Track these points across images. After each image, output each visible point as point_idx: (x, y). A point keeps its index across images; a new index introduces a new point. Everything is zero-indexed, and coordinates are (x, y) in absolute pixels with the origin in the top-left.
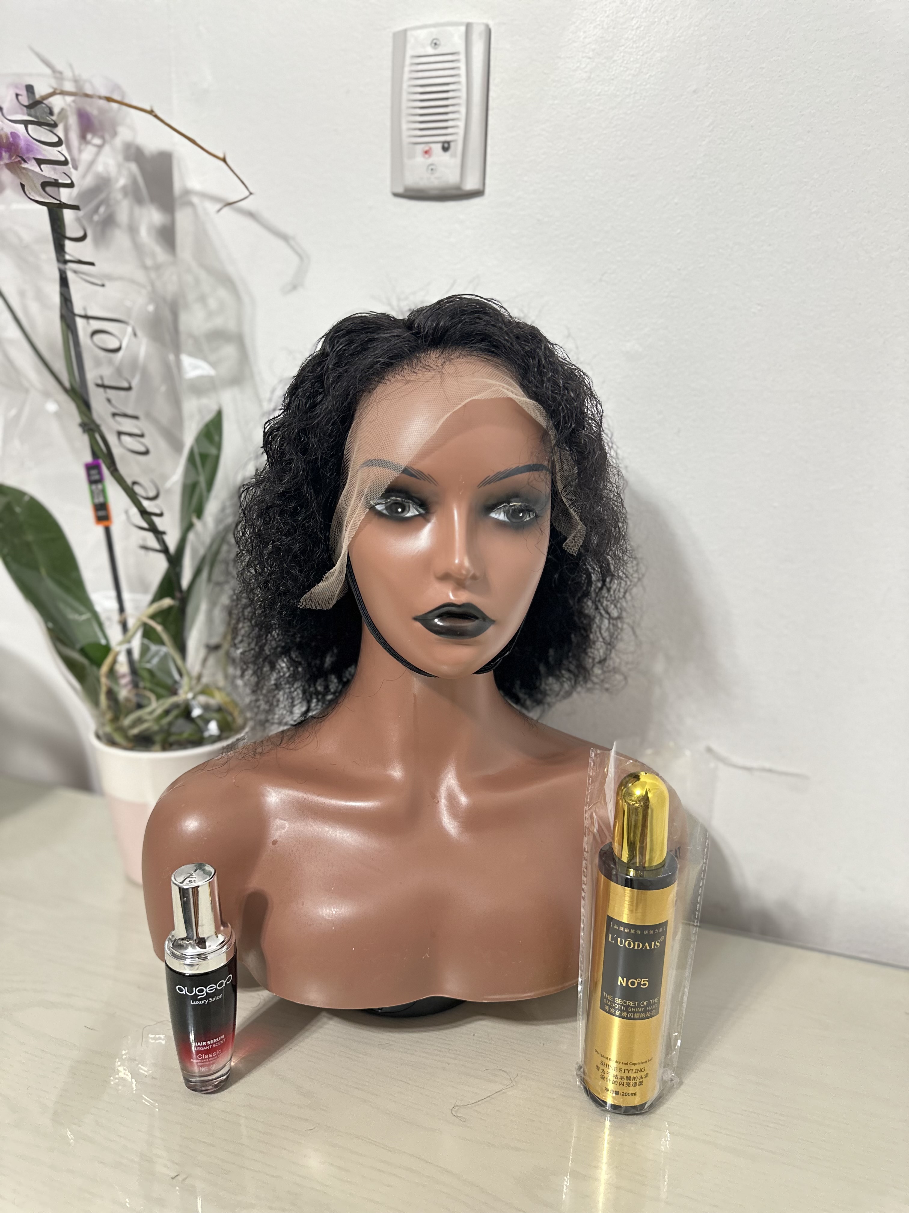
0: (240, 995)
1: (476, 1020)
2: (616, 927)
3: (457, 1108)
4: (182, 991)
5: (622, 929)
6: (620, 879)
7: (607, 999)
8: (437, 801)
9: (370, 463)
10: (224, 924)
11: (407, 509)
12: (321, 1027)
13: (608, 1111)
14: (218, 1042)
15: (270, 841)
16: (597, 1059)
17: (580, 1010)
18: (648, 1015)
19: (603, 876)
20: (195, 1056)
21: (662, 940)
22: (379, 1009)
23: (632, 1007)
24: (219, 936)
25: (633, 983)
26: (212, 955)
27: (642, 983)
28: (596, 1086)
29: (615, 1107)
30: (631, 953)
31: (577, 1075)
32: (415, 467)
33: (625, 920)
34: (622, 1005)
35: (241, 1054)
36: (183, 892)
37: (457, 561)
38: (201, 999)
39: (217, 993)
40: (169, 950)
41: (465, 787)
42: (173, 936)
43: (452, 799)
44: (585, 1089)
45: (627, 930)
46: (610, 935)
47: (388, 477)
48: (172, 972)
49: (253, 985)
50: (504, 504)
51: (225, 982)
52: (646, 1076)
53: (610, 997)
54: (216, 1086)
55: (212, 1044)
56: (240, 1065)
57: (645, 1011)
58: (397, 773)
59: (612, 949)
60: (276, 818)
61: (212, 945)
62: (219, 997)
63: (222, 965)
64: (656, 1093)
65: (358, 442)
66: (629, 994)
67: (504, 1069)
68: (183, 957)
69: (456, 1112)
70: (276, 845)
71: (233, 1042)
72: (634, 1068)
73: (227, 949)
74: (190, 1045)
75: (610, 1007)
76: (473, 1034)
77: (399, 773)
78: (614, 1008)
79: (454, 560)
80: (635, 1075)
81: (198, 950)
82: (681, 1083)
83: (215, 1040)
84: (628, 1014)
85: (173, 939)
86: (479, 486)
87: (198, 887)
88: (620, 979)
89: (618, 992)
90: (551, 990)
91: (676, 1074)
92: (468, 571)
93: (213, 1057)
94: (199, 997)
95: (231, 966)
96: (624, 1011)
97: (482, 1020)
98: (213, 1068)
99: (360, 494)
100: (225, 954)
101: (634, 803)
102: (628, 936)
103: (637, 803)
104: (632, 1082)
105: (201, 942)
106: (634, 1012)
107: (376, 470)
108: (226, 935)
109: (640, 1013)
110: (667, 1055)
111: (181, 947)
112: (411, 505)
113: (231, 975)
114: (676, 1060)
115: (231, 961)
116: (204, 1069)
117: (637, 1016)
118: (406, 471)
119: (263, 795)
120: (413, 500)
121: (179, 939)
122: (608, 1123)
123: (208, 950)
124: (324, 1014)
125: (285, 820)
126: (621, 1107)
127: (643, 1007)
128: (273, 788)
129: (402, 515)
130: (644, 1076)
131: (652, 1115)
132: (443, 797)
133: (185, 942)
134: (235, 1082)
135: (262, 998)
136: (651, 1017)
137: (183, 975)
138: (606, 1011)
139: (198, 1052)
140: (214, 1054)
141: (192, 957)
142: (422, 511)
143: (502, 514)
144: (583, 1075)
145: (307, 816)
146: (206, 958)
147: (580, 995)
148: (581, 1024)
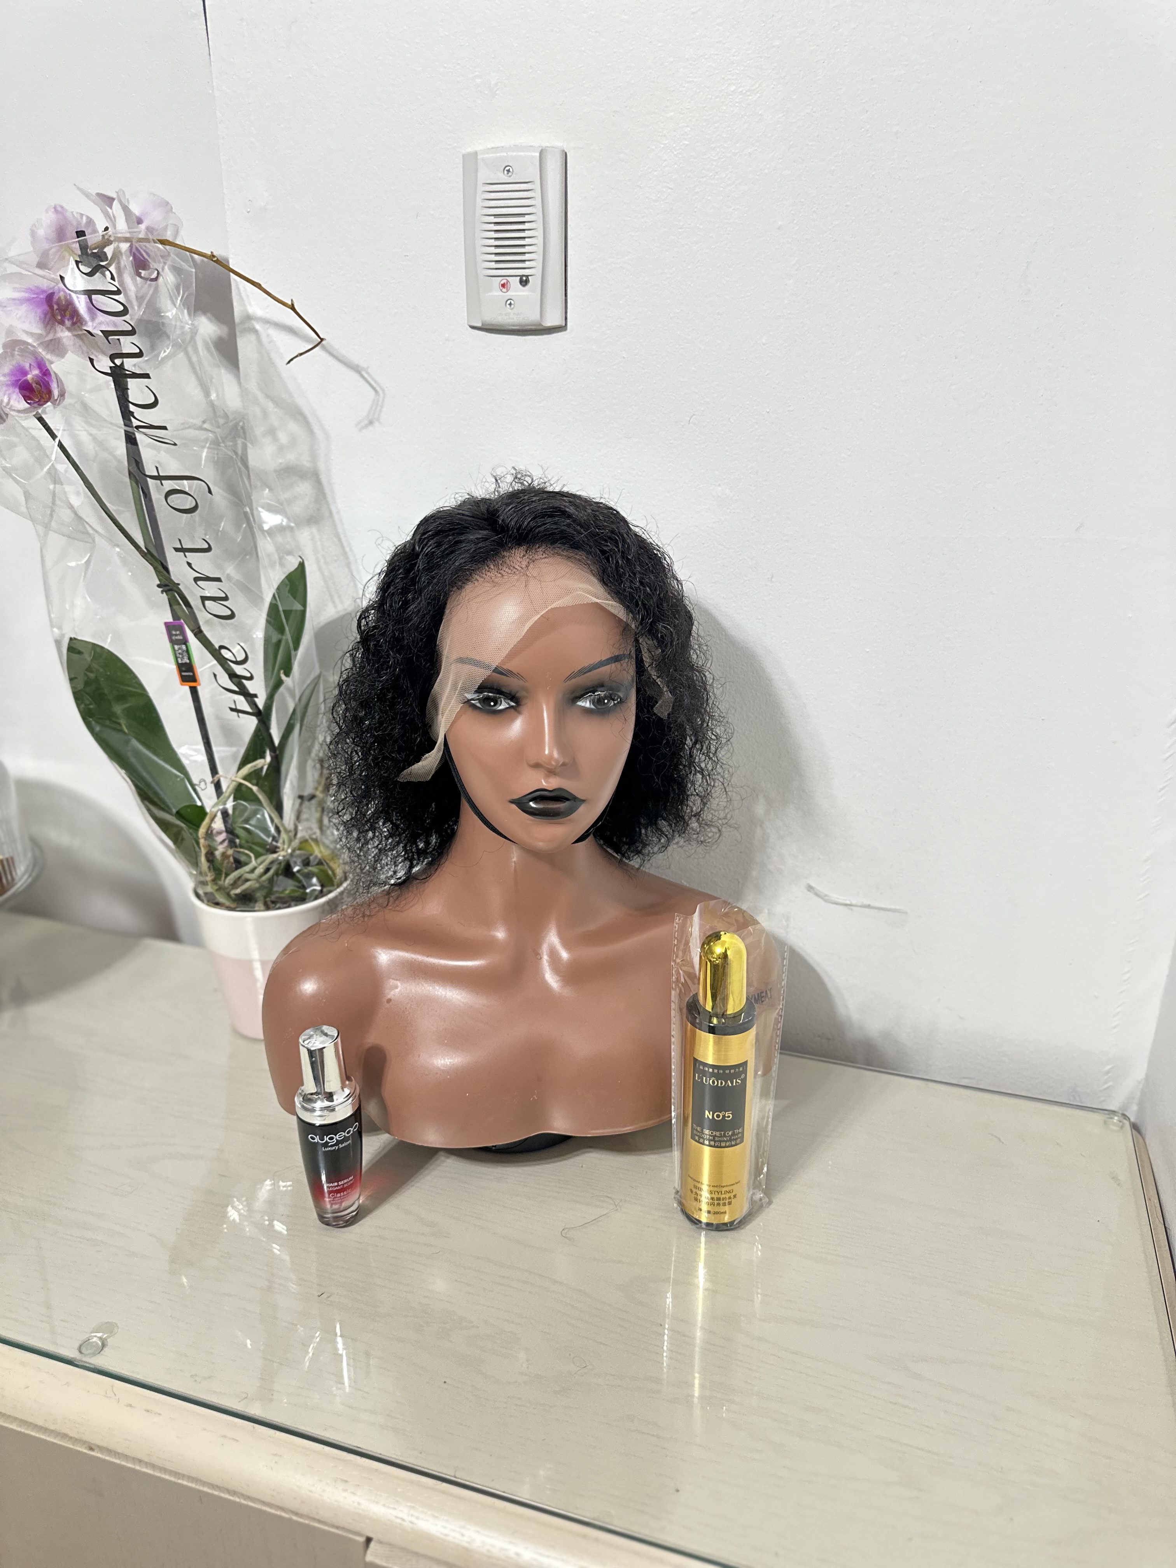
0: (365, 1139)
1: (584, 1153)
2: (701, 1067)
3: (566, 1230)
4: (314, 1139)
5: (707, 1069)
6: (703, 1026)
7: (697, 1130)
8: (539, 958)
9: (462, 660)
10: (348, 1078)
11: (499, 702)
12: (439, 1165)
13: (702, 1228)
14: (348, 1182)
15: (385, 1000)
16: (691, 1183)
17: (675, 1141)
18: (733, 1143)
19: (689, 1024)
20: (327, 1195)
21: (743, 1076)
22: (493, 1146)
23: (718, 1137)
24: (346, 1089)
25: (718, 1116)
26: (340, 1107)
27: (727, 1115)
28: (690, 1205)
29: (708, 1224)
30: (716, 1090)
31: (675, 1198)
32: (505, 667)
33: (710, 1061)
34: (710, 1135)
35: (367, 1193)
36: (311, 1053)
37: (547, 752)
38: (332, 1146)
39: (346, 1139)
40: (300, 1103)
41: (566, 944)
42: (303, 1091)
43: (553, 954)
44: (682, 1210)
45: (711, 1070)
46: (697, 1075)
47: (481, 675)
48: (303, 1124)
49: (375, 1129)
50: (590, 694)
51: (352, 1129)
52: (735, 1196)
53: (699, 1129)
54: (347, 1221)
55: (343, 1185)
56: (367, 1202)
57: (731, 1140)
58: (500, 934)
59: (699, 1087)
60: (390, 978)
61: (339, 1098)
62: (348, 1143)
63: (349, 1115)
64: (745, 1210)
65: (450, 637)
66: (716, 1125)
67: (609, 1195)
68: (313, 1110)
69: (566, 1233)
70: (391, 1003)
71: (360, 1182)
72: (724, 1190)
73: (352, 1100)
74: (322, 1186)
75: (700, 1137)
76: (581, 1165)
77: (502, 934)
78: (703, 1138)
79: (545, 752)
80: (724, 1196)
81: (327, 1103)
82: (770, 1203)
83: (345, 1181)
84: (716, 1143)
85: (303, 1094)
86: (565, 681)
87: (324, 1048)
88: (707, 1112)
89: (706, 1124)
90: (650, 1123)
91: (765, 1193)
92: (557, 761)
93: (344, 1195)
94: (330, 1144)
95: (357, 1115)
96: (711, 1140)
97: (589, 1152)
98: (344, 1205)
99: (455, 686)
100: (351, 1106)
101: (715, 960)
102: (713, 1075)
103: (717, 960)
104: (721, 1202)
105: (330, 1096)
106: (721, 1141)
107: (468, 668)
108: (352, 1088)
109: (726, 1141)
110: (756, 1178)
111: (310, 1101)
112: (502, 699)
113: (357, 1123)
114: (764, 1183)
115: (356, 1111)
116: (336, 1207)
117: (723, 1144)
118: (496, 670)
119: (375, 957)
120: (504, 695)
121: (308, 1094)
122: (703, 1239)
123: (335, 1103)
124: (441, 1153)
125: (397, 980)
126: (712, 1224)
127: (728, 1137)
128: (384, 950)
129: (495, 708)
130: (732, 1197)
131: (742, 1231)
132: (545, 953)
133: (315, 1096)
134: (364, 1216)
135: (382, 1141)
136: (736, 1145)
137: (313, 1125)
138: (696, 1141)
139: (330, 1192)
140: (345, 1193)
141: (322, 1109)
142: (513, 704)
143: (588, 702)
144: (680, 1198)
145: (418, 976)
146: (333, 1110)
147: (674, 1127)
148: (676, 1154)
